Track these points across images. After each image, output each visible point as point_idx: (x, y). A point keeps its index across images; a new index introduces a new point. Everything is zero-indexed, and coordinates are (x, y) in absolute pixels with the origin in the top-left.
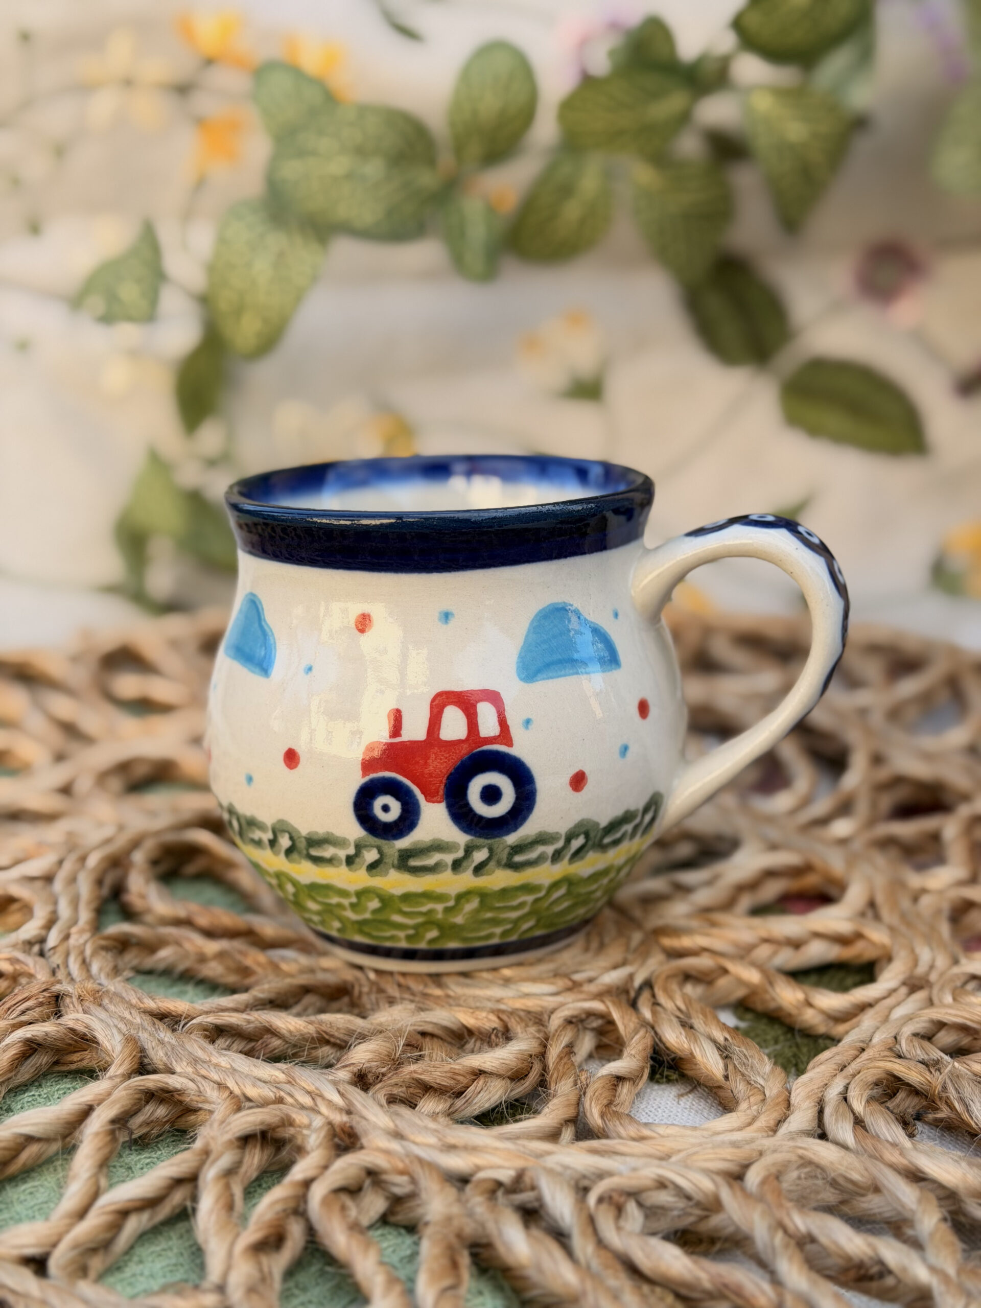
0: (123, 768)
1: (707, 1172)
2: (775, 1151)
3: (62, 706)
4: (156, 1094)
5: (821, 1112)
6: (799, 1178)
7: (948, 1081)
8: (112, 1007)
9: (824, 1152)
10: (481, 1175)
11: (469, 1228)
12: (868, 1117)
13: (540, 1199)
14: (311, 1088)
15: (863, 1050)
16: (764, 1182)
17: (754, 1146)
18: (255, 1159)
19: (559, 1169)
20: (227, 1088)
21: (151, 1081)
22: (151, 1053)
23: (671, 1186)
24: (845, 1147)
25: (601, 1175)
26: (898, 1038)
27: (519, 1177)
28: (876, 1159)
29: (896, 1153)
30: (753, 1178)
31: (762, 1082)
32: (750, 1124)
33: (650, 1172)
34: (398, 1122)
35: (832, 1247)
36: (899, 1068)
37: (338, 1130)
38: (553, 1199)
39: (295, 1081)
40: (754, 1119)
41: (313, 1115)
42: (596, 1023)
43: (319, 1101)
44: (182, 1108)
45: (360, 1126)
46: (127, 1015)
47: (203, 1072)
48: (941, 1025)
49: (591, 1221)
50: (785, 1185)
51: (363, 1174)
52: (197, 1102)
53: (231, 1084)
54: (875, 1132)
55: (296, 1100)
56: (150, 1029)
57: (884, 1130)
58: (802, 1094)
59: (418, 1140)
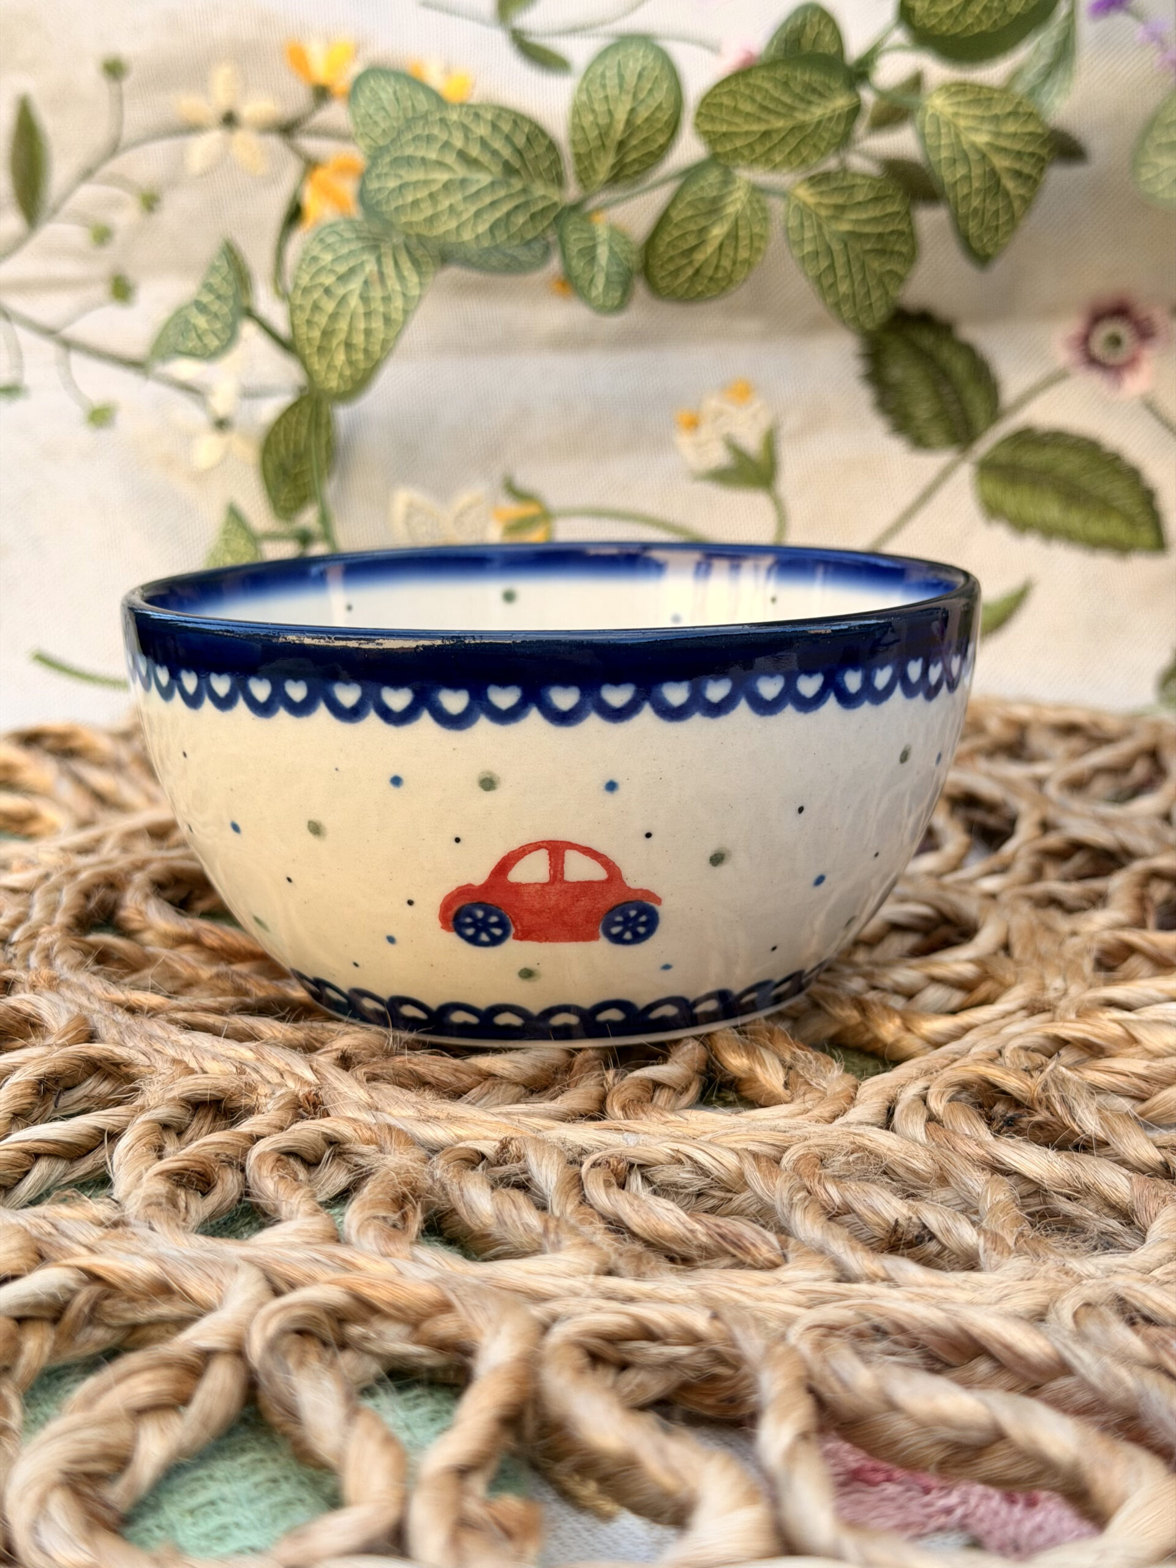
1: (736, 1152)
2: (823, 1136)
4: (101, 1065)
6: (848, 1163)
7: (1051, 1084)
8: (68, 994)
9: (882, 1140)
10: (460, 1145)
12: (947, 1115)
13: (525, 1172)
14: (281, 1065)
15: (955, 1060)
16: (803, 1161)
17: (797, 1131)
18: (203, 1128)
19: (556, 1142)
20: (183, 1062)
21: (93, 1049)
22: (102, 1029)
23: (688, 1162)
25: (600, 1147)
26: (1003, 1050)
27: (504, 1148)
28: (949, 1150)
29: (973, 1144)
30: (791, 1155)
31: (825, 1085)
32: (799, 1114)
33: (665, 1148)
34: (373, 1095)
35: (869, 1215)
36: (994, 1074)
37: (301, 1099)
38: (540, 1170)
39: (264, 1058)
40: (807, 1111)
41: (277, 1088)
45: (328, 1096)
46: (84, 1000)
47: (158, 1046)
48: (1063, 1041)
49: (578, 1180)
51: (321, 1143)
53: (188, 1058)
54: (952, 1127)
55: (262, 1076)
56: (106, 1012)
57: (964, 1126)
58: (871, 1091)
59: (395, 1112)
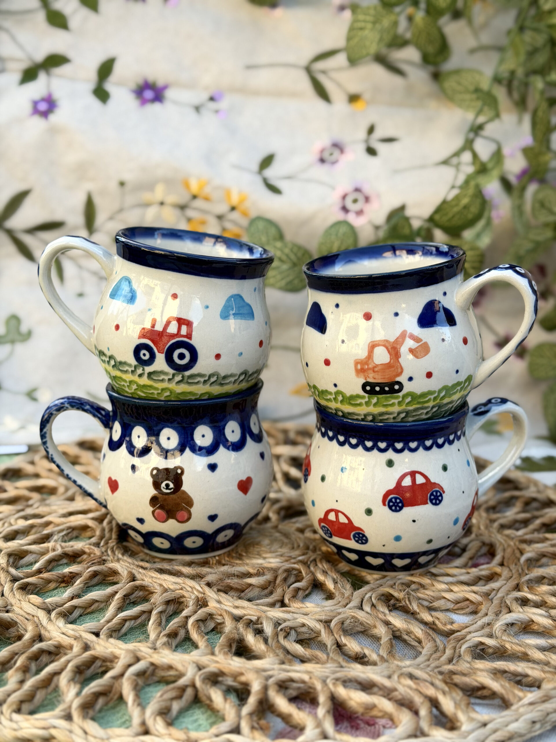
1: (317, 620)
2: (344, 613)
4: (139, 587)
5: (362, 601)
6: (350, 623)
9: (359, 614)
10: (246, 617)
12: (377, 604)
13: (262, 626)
14: (191, 585)
16: (336, 625)
17: (337, 611)
18: (171, 608)
19: (270, 616)
20: (163, 585)
21: (136, 583)
22: (137, 575)
23: (307, 626)
24: (366, 612)
25: (285, 621)
27: (258, 619)
28: (376, 617)
30: (334, 623)
31: (345, 591)
33: (300, 620)
34: (220, 598)
35: (351, 649)
36: (392, 591)
37: (200, 600)
38: (266, 627)
39: (186, 583)
41: (191, 594)
42: (295, 572)
43: (194, 590)
44: (148, 591)
45: (207, 599)
50: (344, 625)
51: (208, 615)
52: (152, 590)
54: (378, 609)
55: (186, 589)
57: (381, 608)
58: (357, 596)
59: (225, 604)
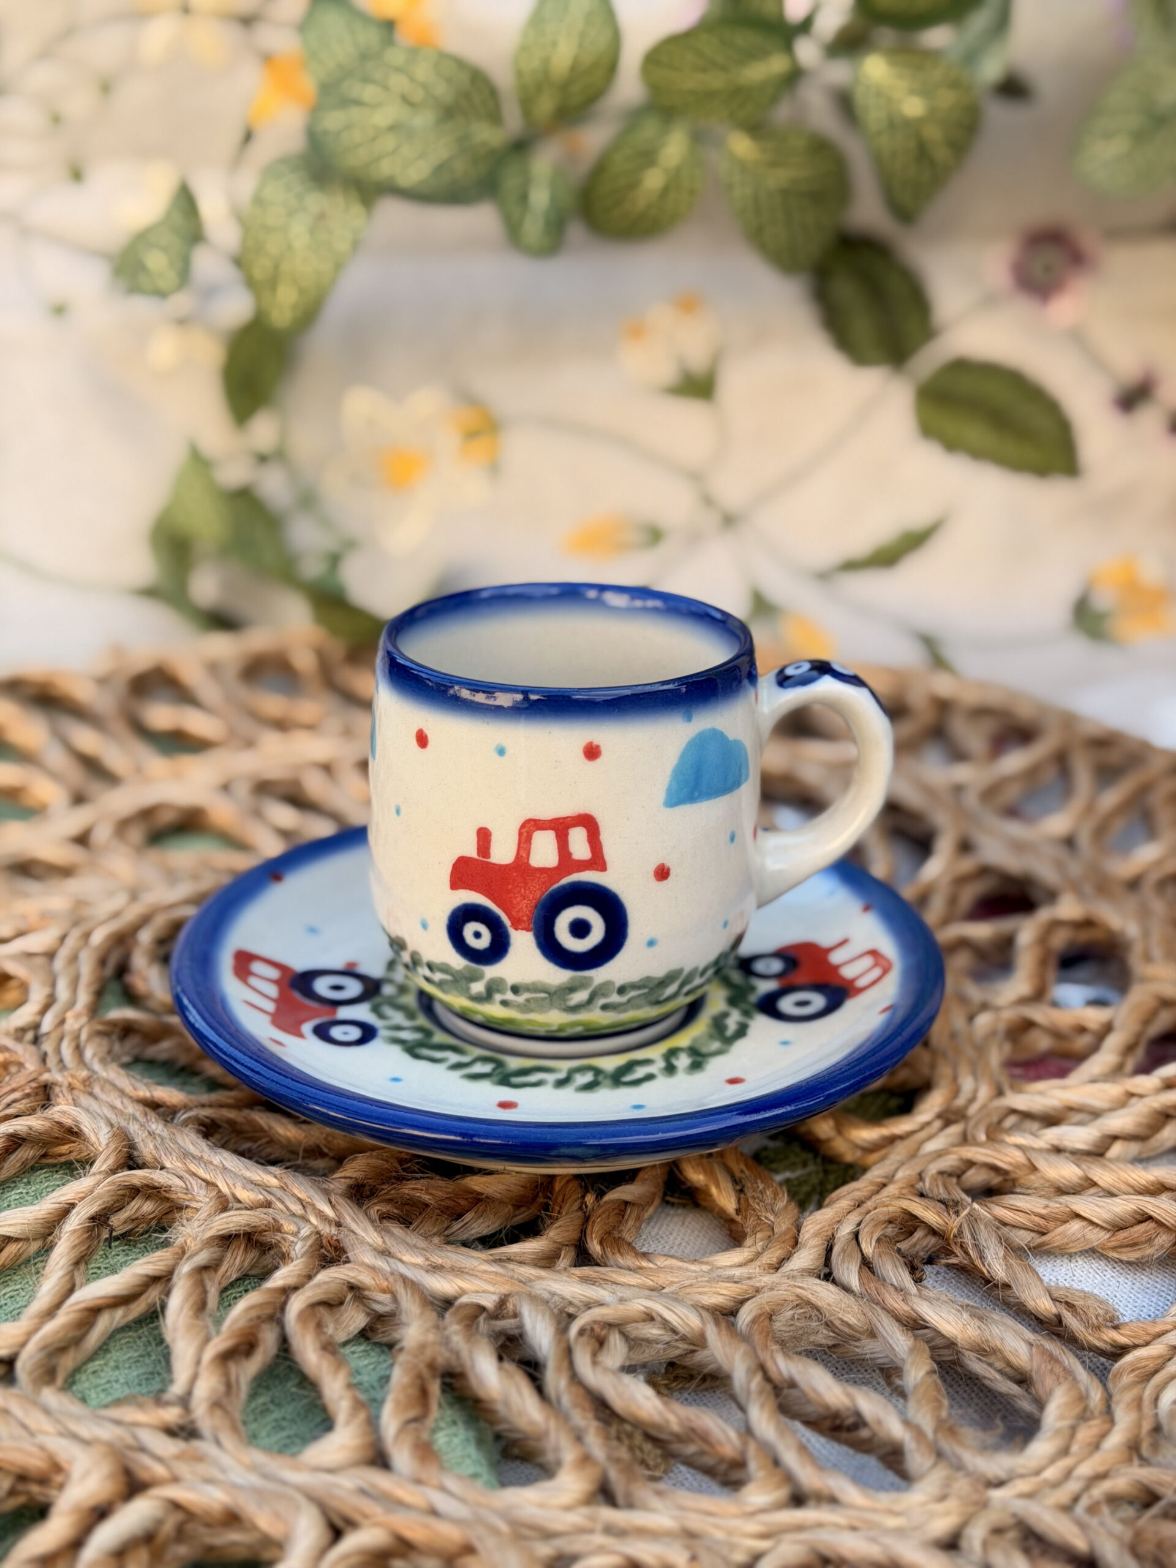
0: (147, 814)
1: (698, 1307)
2: (772, 1289)
3: (86, 739)
4: (141, 1189)
5: (829, 1250)
6: (793, 1318)
7: (966, 1225)
8: (102, 1095)
10: (464, 1300)
11: (442, 1357)
12: (876, 1258)
13: (521, 1326)
14: (302, 1196)
15: (884, 1186)
16: (754, 1321)
17: (751, 1282)
18: (237, 1261)
19: (546, 1295)
20: (217, 1186)
21: (137, 1176)
22: (141, 1145)
23: (659, 1319)
24: (847, 1289)
25: (588, 1306)
26: (923, 1175)
27: (502, 1303)
28: (877, 1304)
29: (899, 1299)
30: (745, 1316)
31: (773, 1218)
32: (752, 1260)
33: (639, 1304)
34: (387, 1239)
35: (812, 1395)
36: (918, 1208)
37: (324, 1241)
38: (534, 1328)
39: (287, 1187)
40: (758, 1255)
41: (301, 1224)
43: (309, 1210)
44: (168, 1205)
45: (347, 1241)
46: (118, 1104)
47: (192, 1168)
48: (970, 1164)
49: (568, 1352)
50: (777, 1325)
51: (345, 1288)
52: (184, 1199)
53: (220, 1183)
54: (882, 1274)
55: (286, 1208)
56: (143, 1120)
57: (891, 1274)
58: (812, 1231)
59: (405, 1258)
